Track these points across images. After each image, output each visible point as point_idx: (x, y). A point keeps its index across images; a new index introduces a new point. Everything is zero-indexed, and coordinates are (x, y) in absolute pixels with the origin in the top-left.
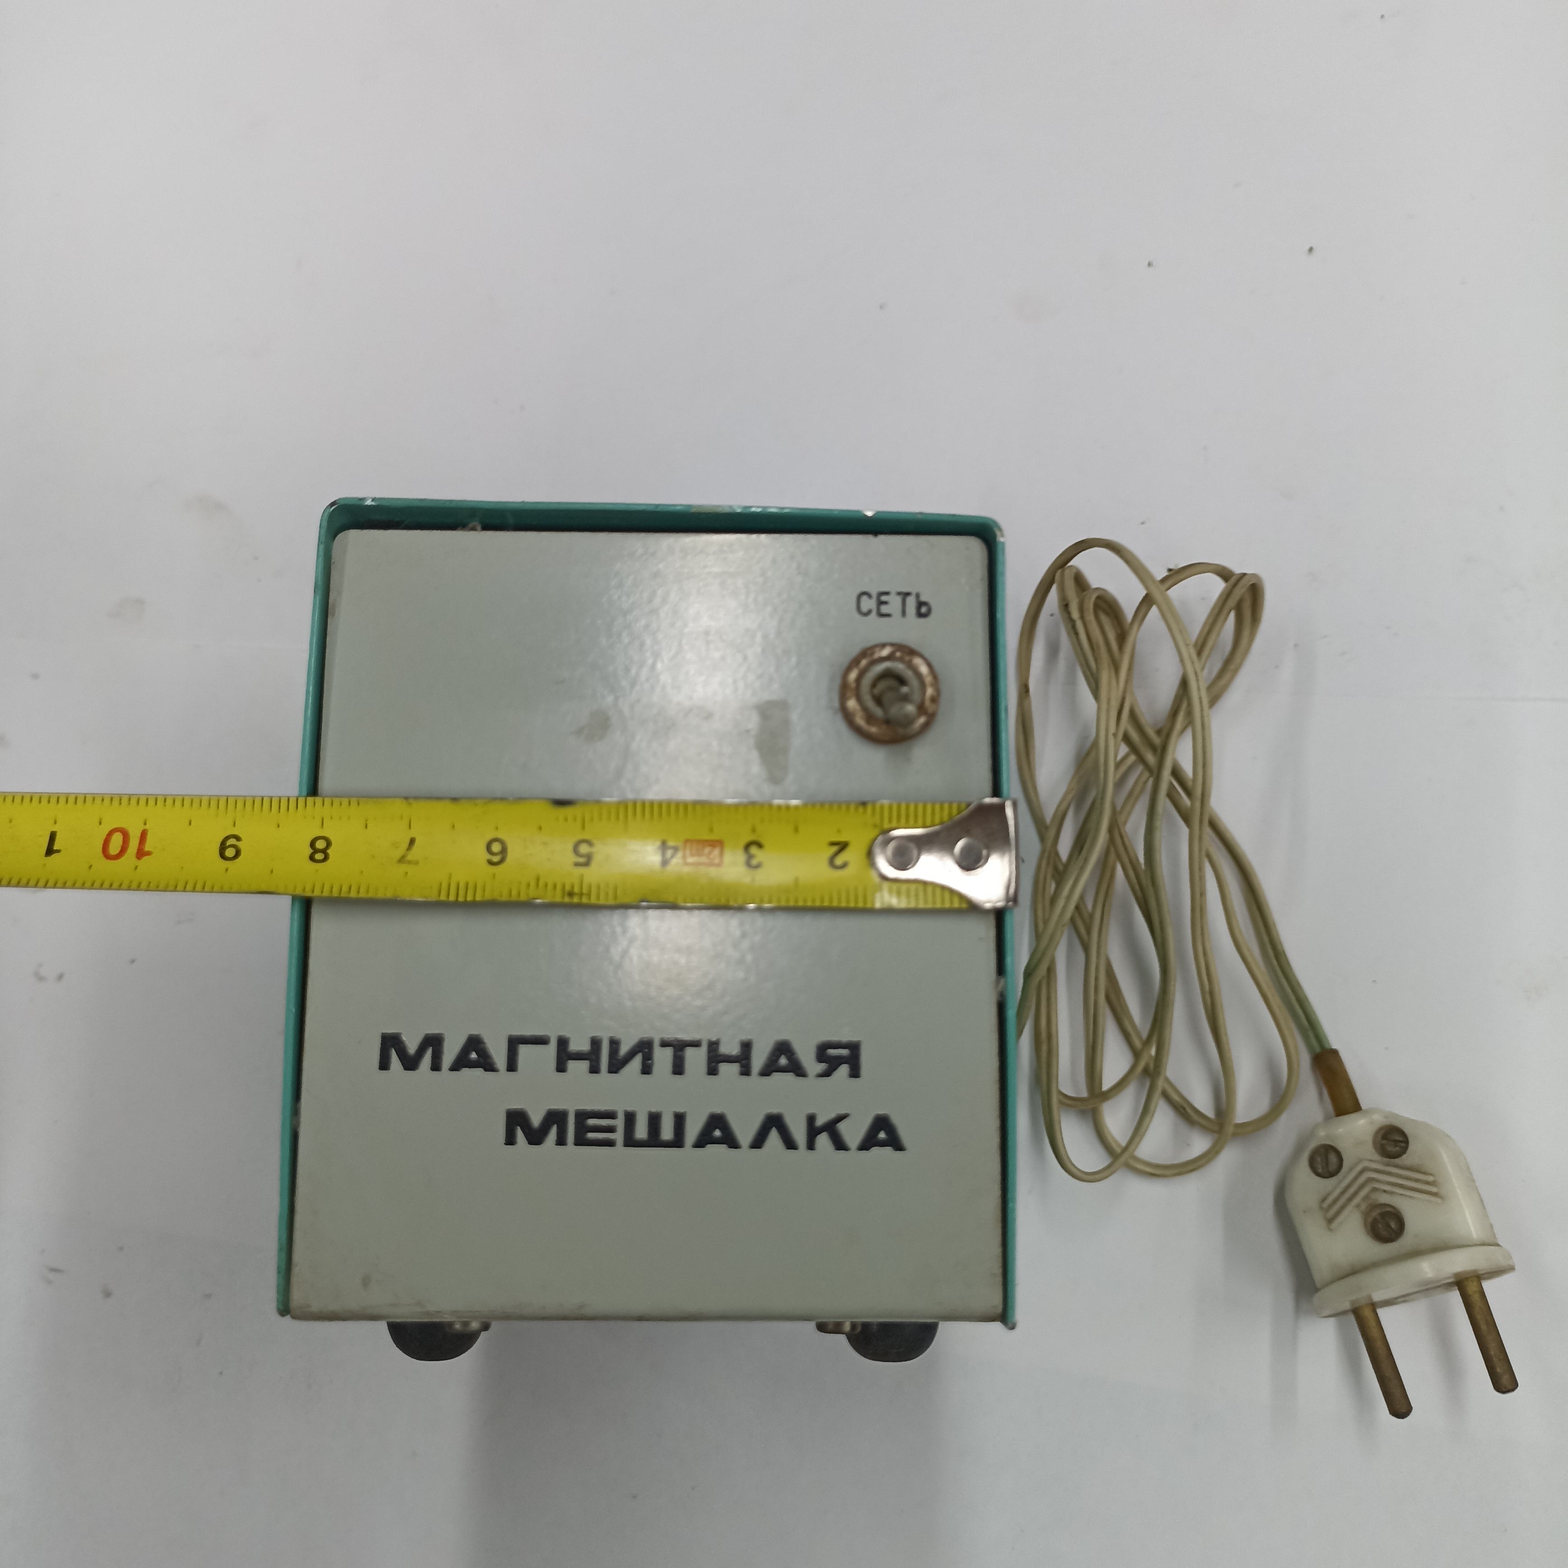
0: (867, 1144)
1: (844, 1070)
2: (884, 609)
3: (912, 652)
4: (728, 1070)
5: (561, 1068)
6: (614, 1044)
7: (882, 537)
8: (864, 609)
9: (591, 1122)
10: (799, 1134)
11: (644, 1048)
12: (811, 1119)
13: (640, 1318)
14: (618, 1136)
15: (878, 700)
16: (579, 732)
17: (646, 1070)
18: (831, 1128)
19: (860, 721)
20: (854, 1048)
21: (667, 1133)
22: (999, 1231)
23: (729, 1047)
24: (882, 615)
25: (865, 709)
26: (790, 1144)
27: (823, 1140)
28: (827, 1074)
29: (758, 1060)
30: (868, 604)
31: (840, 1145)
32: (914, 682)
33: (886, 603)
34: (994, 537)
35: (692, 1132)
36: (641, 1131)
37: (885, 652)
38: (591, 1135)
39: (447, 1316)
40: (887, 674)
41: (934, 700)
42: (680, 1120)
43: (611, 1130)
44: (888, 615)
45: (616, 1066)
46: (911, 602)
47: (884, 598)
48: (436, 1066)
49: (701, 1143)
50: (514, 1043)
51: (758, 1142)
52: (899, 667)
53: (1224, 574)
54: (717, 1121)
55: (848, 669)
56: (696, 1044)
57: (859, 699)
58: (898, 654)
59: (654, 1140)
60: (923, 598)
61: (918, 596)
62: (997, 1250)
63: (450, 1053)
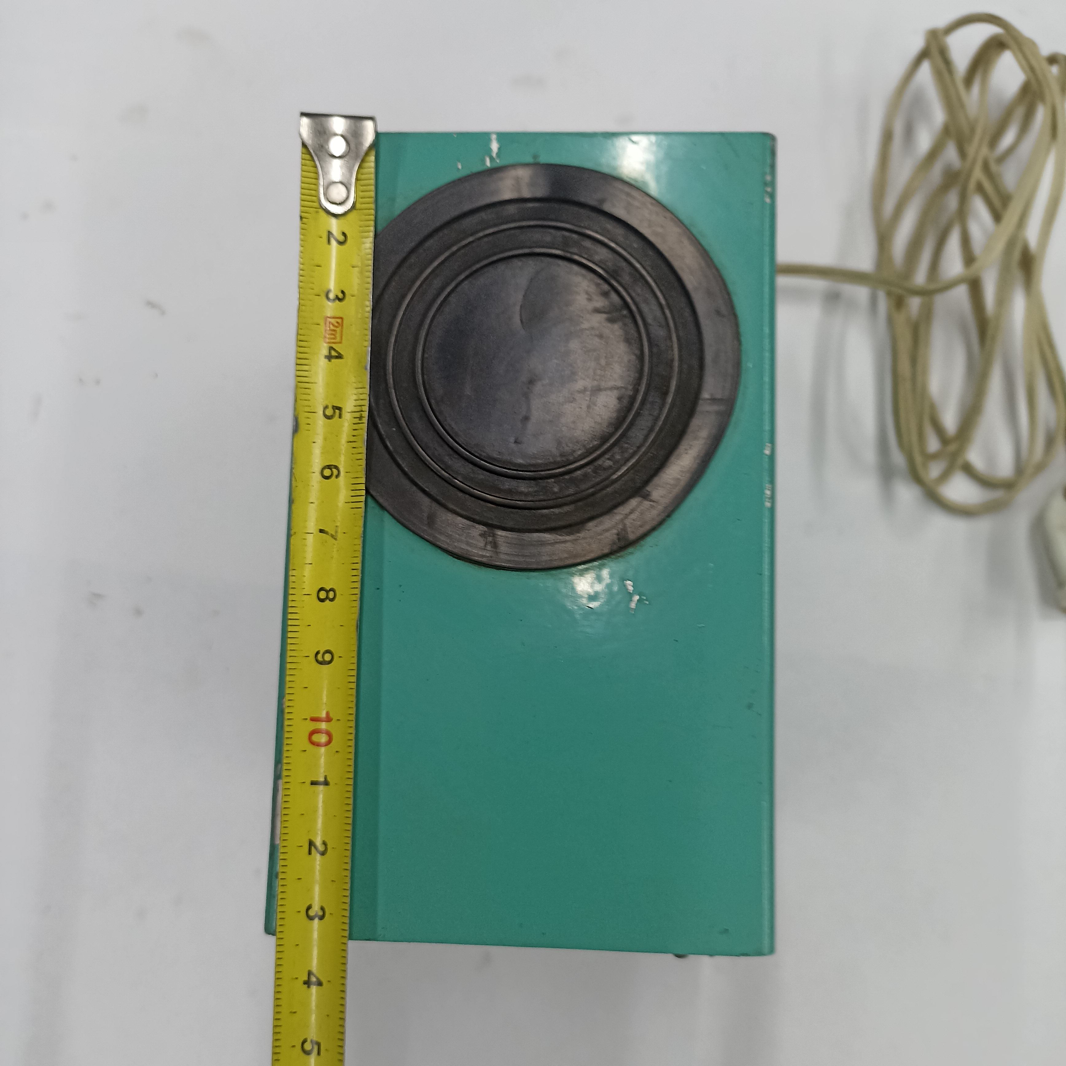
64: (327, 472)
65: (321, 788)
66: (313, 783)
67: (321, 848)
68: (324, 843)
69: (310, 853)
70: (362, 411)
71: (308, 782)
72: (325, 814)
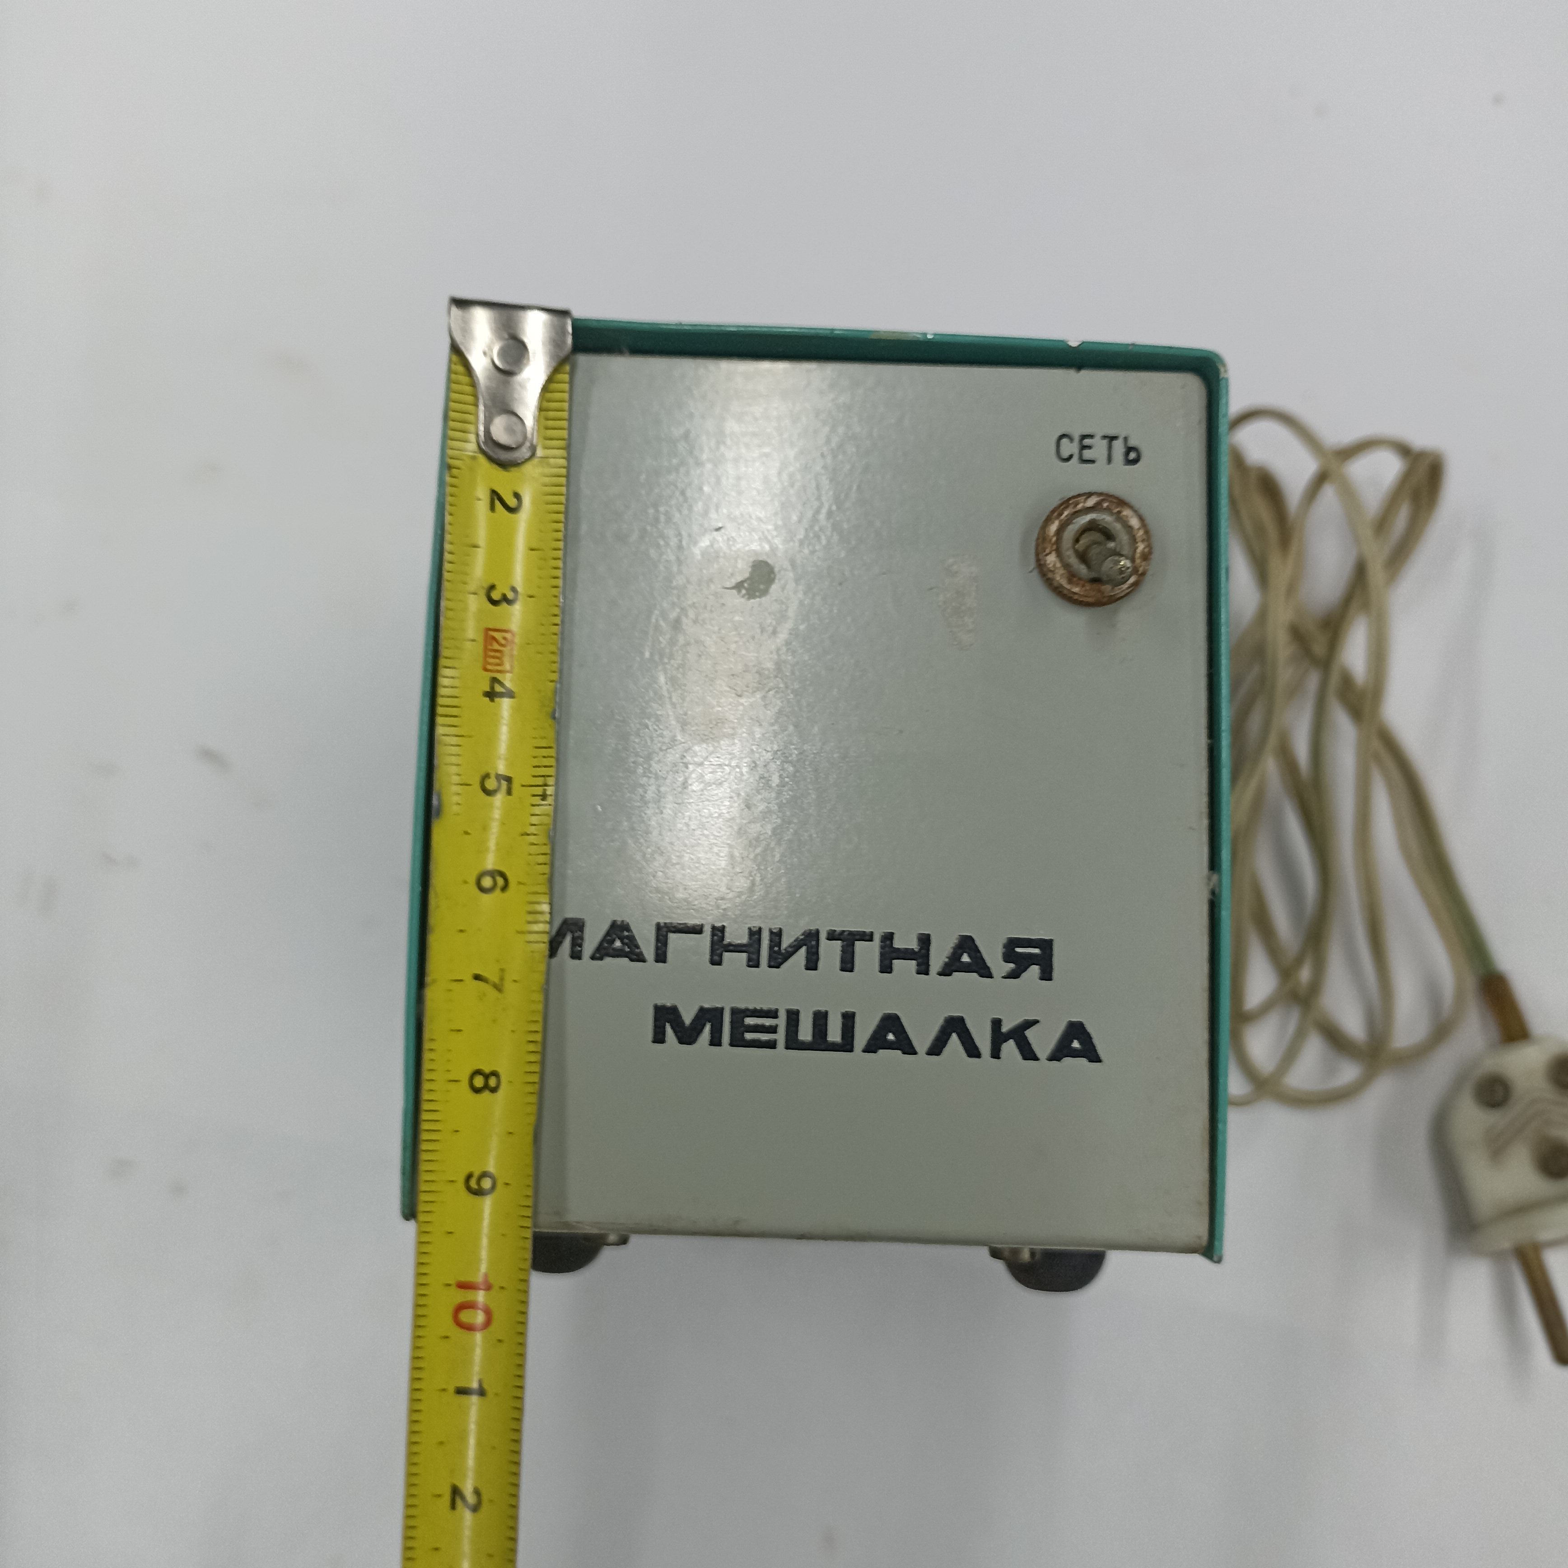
0: (1060, 1052)
1: (1035, 970)
2: (1087, 454)
3: (1122, 503)
4: (904, 967)
5: (716, 960)
6: (777, 936)
7: (1084, 373)
8: (1065, 454)
9: (750, 1021)
10: (983, 1040)
11: (810, 939)
12: (997, 1024)
13: (802, 1237)
14: (780, 1037)
15: (1083, 557)
16: (738, 586)
17: (812, 964)
18: (1019, 1035)
19: (1060, 577)
20: (1046, 945)
21: (834, 1034)
22: (1206, 1154)
23: (906, 941)
24: (1084, 461)
25: (1066, 566)
26: (973, 1051)
27: (1010, 1048)
28: (1014, 975)
29: (938, 958)
30: (1072, 448)
31: (1028, 1054)
32: (1124, 537)
33: (1089, 447)
34: (1217, 372)
35: (862, 1035)
36: (805, 1033)
37: (1091, 502)
38: (749, 1036)
39: (587, 1227)
40: (1091, 527)
41: (1146, 557)
42: (849, 1019)
43: (773, 1030)
44: (1092, 461)
45: (778, 959)
46: (1119, 447)
47: (1087, 442)
48: (576, 955)
49: (870, 1048)
50: (663, 932)
51: (936, 1049)
52: (1106, 518)
53: (1404, 450)
54: (891, 1022)
55: (1048, 521)
56: (868, 937)
57: (1059, 555)
58: (1105, 505)
59: (820, 1042)
60: (1132, 443)
61: (1126, 439)
62: (1203, 1175)
63: (591, 940)
64: (487, 882)
65: (474, 1399)
66: (462, 1391)
67: (471, 1498)
68: (477, 1492)
69: (453, 1506)
70: (546, 785)
71: (452, 1389)
72: (479, 1443)
